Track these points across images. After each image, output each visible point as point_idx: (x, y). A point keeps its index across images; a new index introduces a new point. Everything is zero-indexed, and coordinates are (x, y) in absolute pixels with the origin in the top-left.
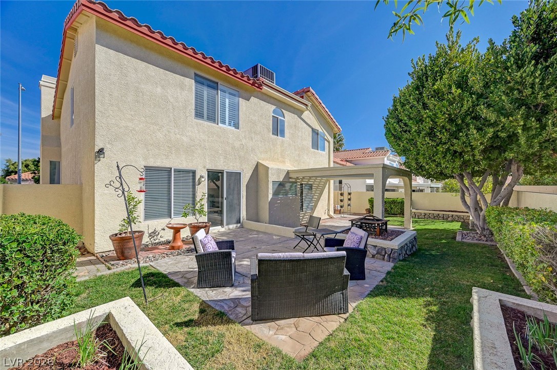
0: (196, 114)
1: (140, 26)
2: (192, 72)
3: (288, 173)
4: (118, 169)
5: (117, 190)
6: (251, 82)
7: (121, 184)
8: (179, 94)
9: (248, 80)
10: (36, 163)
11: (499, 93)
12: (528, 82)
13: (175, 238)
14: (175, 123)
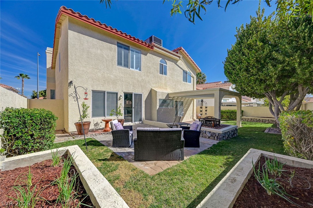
0: (118, 64)
1: (89, 19)
2: (116, 41)
3: (168, 94)
4: (75, 88)
5: (74, 98)
6: (147, 45)
7: (76, 95)
8: (109, 53)
9: (145, 44)
10: (45, 91)
11: (284, 44)
12: (301, 36)
13: (106, 126)
14: (107, 68)
